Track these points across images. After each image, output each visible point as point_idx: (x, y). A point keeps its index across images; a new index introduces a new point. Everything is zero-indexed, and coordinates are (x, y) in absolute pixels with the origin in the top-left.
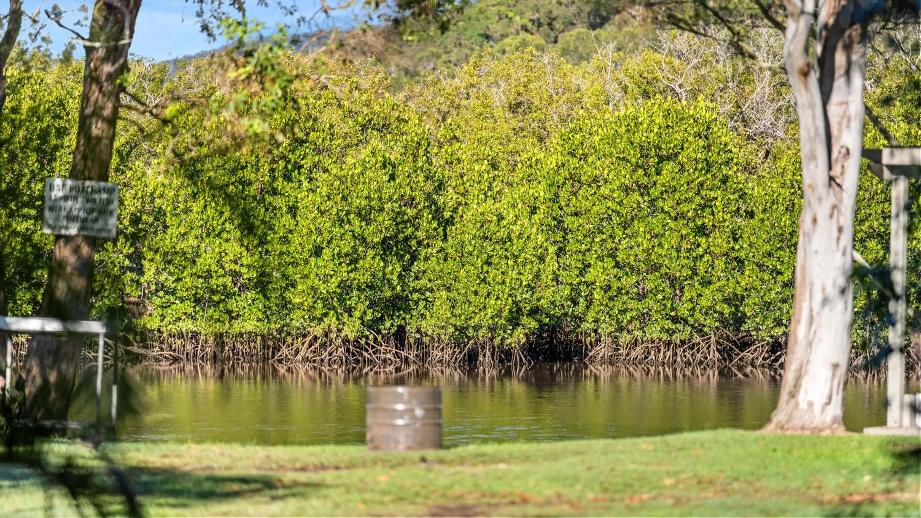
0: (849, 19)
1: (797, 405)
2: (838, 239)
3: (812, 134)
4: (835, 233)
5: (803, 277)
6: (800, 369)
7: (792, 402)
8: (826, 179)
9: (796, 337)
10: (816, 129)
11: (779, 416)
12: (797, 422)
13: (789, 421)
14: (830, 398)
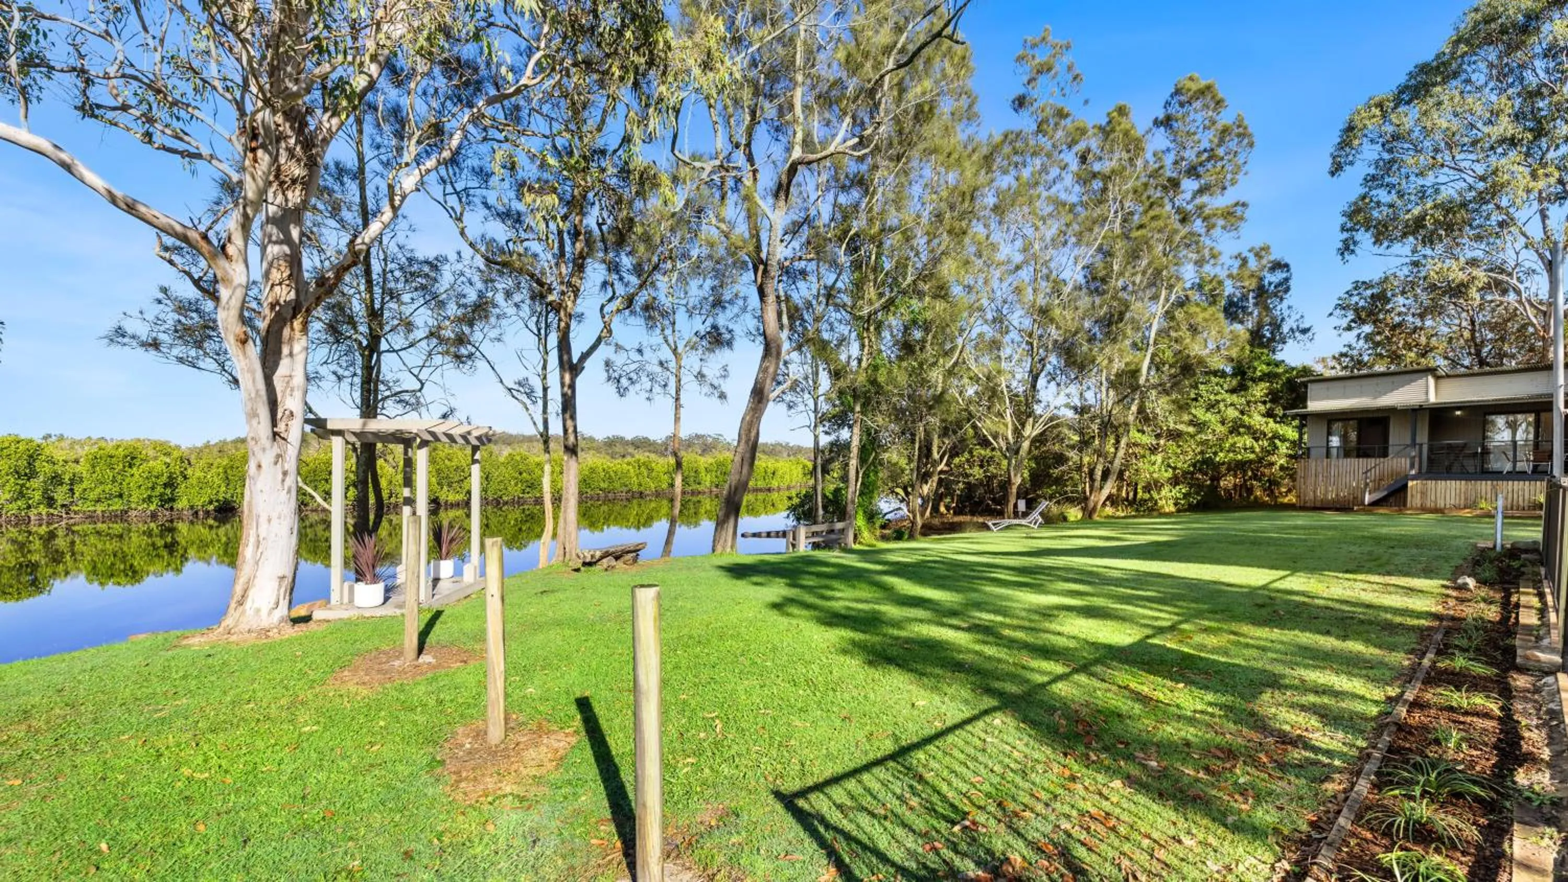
0: (291, 312)
1: (244, 612)
2: (283, 481)
3: (253, 395)
4: (280, 476)
5: (250, 511)
6: (248, 583)
7: (241, 609)
8: (271, 435)
9: (244, 557)
10: (257, 391)
11: (228, 621)
12: (244, 627)
13: (236, 626)
14: (277, 604)
